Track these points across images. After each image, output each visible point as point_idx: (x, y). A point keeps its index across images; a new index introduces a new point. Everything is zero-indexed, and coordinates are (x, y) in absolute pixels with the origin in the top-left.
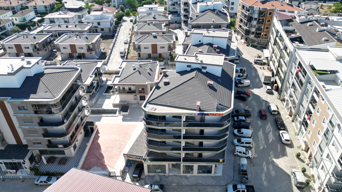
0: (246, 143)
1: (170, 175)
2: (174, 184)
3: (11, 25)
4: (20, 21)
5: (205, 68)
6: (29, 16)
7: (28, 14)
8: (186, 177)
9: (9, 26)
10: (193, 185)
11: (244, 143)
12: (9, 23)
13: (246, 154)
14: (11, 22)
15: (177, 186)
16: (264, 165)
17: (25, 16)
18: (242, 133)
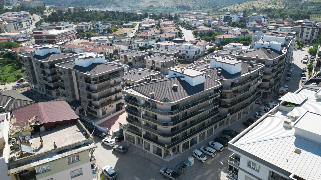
0: (208, 151)
1: (137, 146)
2: (135, 152)
3: (136, 46)
4: (143, 45)
5: (183, 77)
6: (150, 43)
7: (150, 42)
8: (145, 152)
9: (135, 47)
10: (145, 158)
11: (207, 151)
12: (135, 45)
13: (200, 158)
14: (137, 45)
15: (136, 154)
16: (209, 171)
17: (148, 42)
18: (214, 145)
